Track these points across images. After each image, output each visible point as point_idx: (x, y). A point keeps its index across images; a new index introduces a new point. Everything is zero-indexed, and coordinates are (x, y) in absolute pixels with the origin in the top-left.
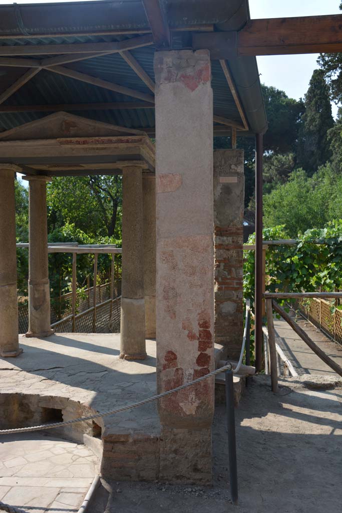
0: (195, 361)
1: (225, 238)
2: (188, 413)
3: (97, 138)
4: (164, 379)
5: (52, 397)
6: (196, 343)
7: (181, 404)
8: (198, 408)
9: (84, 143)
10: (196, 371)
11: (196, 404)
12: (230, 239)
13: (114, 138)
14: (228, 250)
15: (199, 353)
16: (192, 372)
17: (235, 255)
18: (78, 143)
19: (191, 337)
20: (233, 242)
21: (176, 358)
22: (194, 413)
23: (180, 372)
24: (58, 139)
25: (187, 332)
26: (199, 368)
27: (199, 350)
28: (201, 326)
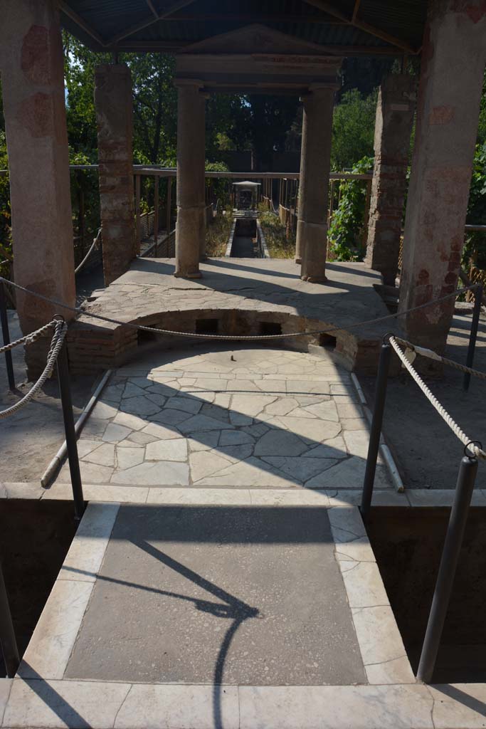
0: (444, 279)
1: (390, 168)
2: (432, 322)
3: (295, 56)
4: (416, 294)
5: (271, 312)
6: (447, 263)
7: (427, 315)
8: (440, 318)
9: (281, 60)
10: (443, 288)
11: (439, 316)
12: (395, 168)
13: (312, 58)
14: (392, 179)
15: (448, 272)
16: (440, 288)
17: (398, 184)
18: (274, 60)
19: (444, 258)
20: (398, 172)
21: (428, 276)
22: (437, 322)
23: (430, 288)
24: (253, 55)
25: (440, 254)
26: (446, 285)
27: (449, 270)
28: (452, 249)
